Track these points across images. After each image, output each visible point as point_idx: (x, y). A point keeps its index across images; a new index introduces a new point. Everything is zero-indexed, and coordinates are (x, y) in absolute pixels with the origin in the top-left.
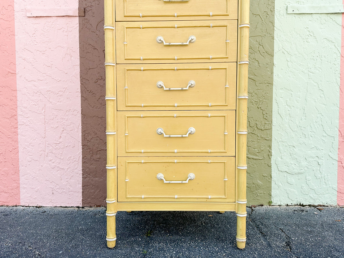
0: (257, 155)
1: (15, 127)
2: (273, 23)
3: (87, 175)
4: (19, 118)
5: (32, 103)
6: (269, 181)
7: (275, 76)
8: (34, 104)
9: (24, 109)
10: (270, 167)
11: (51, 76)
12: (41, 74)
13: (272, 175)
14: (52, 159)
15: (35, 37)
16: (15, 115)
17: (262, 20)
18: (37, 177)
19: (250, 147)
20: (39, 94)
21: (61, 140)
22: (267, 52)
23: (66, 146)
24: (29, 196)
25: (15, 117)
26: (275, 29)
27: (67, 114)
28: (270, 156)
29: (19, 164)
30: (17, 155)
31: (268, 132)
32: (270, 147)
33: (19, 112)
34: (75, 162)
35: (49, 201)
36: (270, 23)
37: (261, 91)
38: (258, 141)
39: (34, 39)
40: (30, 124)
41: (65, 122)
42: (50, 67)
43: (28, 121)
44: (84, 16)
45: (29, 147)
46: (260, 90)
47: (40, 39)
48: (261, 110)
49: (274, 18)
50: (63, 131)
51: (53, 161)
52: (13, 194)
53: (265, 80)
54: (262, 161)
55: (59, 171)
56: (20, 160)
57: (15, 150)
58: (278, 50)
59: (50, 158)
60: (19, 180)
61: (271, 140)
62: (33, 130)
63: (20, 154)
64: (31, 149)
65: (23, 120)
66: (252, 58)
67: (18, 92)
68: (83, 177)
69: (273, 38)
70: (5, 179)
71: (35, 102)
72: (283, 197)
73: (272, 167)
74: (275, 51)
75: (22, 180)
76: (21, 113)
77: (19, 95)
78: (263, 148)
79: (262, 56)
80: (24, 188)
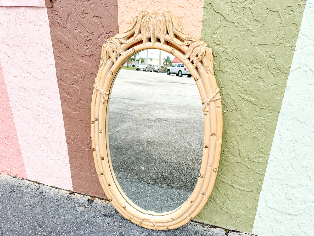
0: (243, 187)
1: (11, 117)
2: (297, 25)
3: (74, 168)
4: (13, 110)
5: (20, 98)
6: (252, 213)
7: (285, 102)
8: (22, 99)
9: (15, 103)
10: (258, 200)
11: (31, 73)
12: (23, 70)
13: (258, 209)
14: (44, 149)
15: (10, 30)
16: (10, 107)
17: (281, 21)
18: (36, 162)
19: (236, 177)
20: (24, 90)
21: (49, 135)
22: (280, 69)
23: (54, 141)
24: (33, 174)
25: (10, 108)
26: (300, 34)
27: (50, 112)
28: (259, 191)
29: (20, 148)
30: (17, 141)
31: (262, 166)
32: (261, 181)
33: (12, 105)
34: (63, 156)
35: (48, 182)
36: (293, 25)
37: (261, 118)
38: (248, 172)
39: (10, 32)
40: (22, 117)
41: (49, 120)
42: (28, 64)
43: (20, 114)
44: (52, 7)
45: (25, 136)
46: (260, 116)
47: (15, 33)
48: (257, 141)
49: (301, 17)
50: (50, 127)
51: (46, 151)
52: (20, 170)
53: (269, 105)
54: (249, 194)
55: (51, 160)
56: (20, 146)
57: (15, 136)
58: (298, 67)
59: (43, 148)
60: (23, 160)
61: (263, 174)
62: (25, 123)
63: (19, 140)
64: (27, 138)
65: (16, 112)
66: (256, 75)
67: (7, 86)
68: (71, 169)
69: (293, 49)
70: (13, 158)
71: (22, 98)
72: (267, 231)
73: (259, 201)
74: (292, 69)
75: (25, 161)
76: (13, 106)
77: (8, 88)
78: (252, 180)
79: (270, 74)
80: (28, 168)
